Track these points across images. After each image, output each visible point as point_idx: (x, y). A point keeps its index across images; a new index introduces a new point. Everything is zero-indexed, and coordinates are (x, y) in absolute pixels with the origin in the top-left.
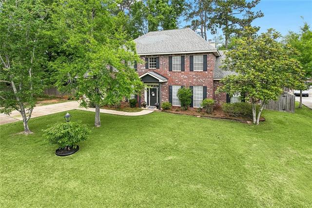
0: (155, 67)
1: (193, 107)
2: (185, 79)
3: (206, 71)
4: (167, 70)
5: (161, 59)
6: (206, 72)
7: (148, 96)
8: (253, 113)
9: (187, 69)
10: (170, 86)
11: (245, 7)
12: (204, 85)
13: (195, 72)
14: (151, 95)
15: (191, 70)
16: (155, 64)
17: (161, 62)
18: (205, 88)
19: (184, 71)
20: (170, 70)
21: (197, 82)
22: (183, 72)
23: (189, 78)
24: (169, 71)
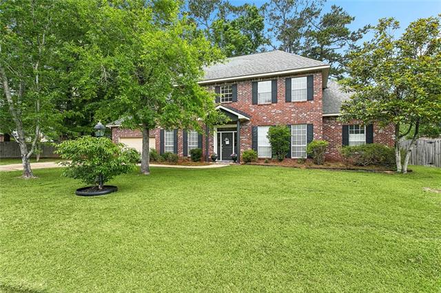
0: (231, 100)
1: (290, 157)
2: (277, 114)
3: (312, 99)
4: (248, 102)
5: (239, 87)
6: (312, 102)
7: (219, 145)
8: (397, 155)
9: (281, 99)
10: (253, 127)
11: (348, 39)
12: (308, 122)
13: (294, 103)
14: (224, 142)
15: (288, 100)
16: (231, 95)
17: (240, 92)
18: (310, 127)
19: (276, 102)
20: (255, 102)
21: (297, 118)
22: (275, 105)
23: (284, 114)
24: (253, 104)
